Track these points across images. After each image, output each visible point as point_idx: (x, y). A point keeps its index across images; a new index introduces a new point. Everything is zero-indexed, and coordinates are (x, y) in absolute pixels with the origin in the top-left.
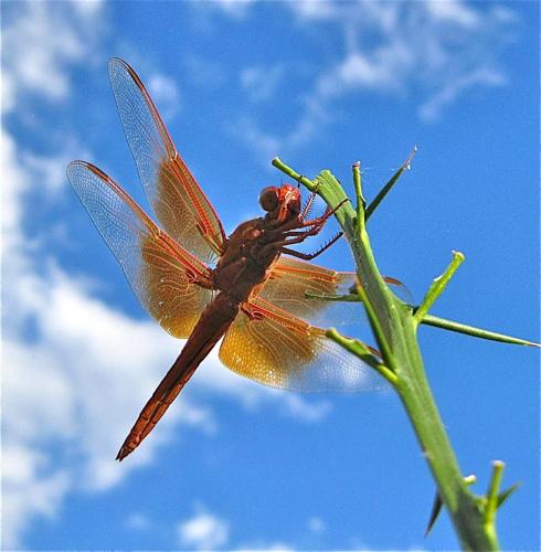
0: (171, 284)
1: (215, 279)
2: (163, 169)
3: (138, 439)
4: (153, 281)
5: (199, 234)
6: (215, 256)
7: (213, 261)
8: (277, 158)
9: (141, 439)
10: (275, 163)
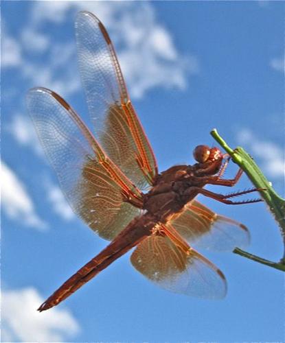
0: (105, 198)
1: (144, 202)
2: (113, 110)
3: (57, 300)
4: (87, 194)
5: (137, 166)
6: (148, 185)
7: (146, 189)
8: (215, 130)
9: (60, 300)
10: (213, 134)
